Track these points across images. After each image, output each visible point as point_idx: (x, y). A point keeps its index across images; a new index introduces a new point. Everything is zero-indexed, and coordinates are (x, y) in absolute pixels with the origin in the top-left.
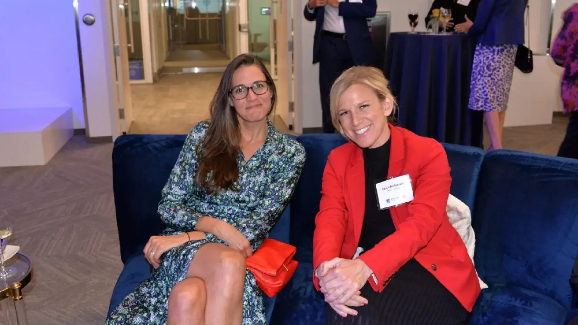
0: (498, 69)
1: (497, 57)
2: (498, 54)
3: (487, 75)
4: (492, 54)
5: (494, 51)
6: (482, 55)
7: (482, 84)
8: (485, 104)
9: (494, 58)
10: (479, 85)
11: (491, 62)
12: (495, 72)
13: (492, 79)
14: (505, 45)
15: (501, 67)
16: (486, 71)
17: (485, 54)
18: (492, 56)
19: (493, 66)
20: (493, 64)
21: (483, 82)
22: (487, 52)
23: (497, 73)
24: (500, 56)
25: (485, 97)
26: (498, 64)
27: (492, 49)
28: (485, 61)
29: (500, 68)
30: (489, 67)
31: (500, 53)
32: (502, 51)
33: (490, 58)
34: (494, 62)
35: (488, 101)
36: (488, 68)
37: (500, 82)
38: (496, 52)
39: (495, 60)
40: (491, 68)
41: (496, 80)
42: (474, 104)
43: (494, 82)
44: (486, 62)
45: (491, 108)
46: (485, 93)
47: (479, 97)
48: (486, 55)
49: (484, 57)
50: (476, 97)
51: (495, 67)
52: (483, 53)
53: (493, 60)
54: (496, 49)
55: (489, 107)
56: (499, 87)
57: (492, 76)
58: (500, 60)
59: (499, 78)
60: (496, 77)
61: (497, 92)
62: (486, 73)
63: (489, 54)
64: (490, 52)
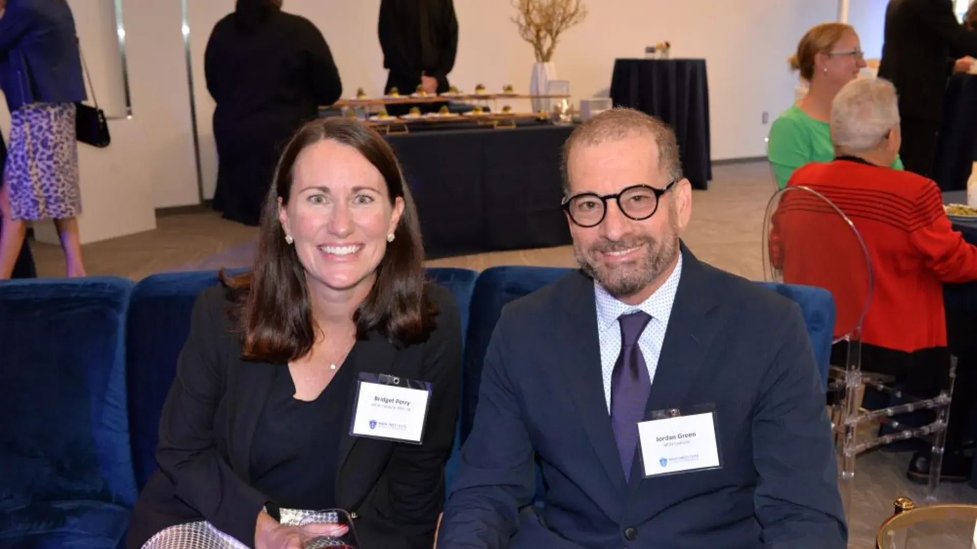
0: (61, 145)
1: (54, 124)
2: (56, 119)
3: (45, 157)
4: (46, 121)
5: (49, 114)
6: (27, 124)
7: (37, 174)
8: (47, 207)
9: (51, 127)
10: (33, 176)
11: (48, 134)
12: (58, 149)
13: (55, 163)
14: (63, 104)
15: (64, 140)
16: (41, 149)
17: (34, 121)
18: (47, 124)
19: (51, 141)
20: (51, 137)
21: (38, 171)
22: (36, 118)
23: (60, 151)
24: (60, 122)
25: (46, 195)
26: (59, 136)
27: (44, 113)
28: (36, 134)
29: (63, 143)
30: (47, 144)
31: (58, 117)
32: (61, 113)
33: (45, 127)
34: (52, 133)
35: (52, 201)
36: (44, 144)
37: (67, 167)
38: (52, 117)
39: (54, 130)
40: (50, 144)
41: (61, 164)
42: (31, 209)
43: (59, 167)
44: (40, 135)
45: (59, 212)
46: (45, 188)
47: (37, 196)
48: (36, 124)
49: (32, 126)
50: (32, 197)
51: (55, 141)
52: (28, 121)
53: (49, 129)
54: (52, 111)
55: (55, 210)
56: (67, 174)
57: (55, 158)
58: (61, 129)
59: (64, 159)
60: (60, 159)
61: (67, 184)
62: (43, 153)
63: (41, 122)
64: (43, 117)
